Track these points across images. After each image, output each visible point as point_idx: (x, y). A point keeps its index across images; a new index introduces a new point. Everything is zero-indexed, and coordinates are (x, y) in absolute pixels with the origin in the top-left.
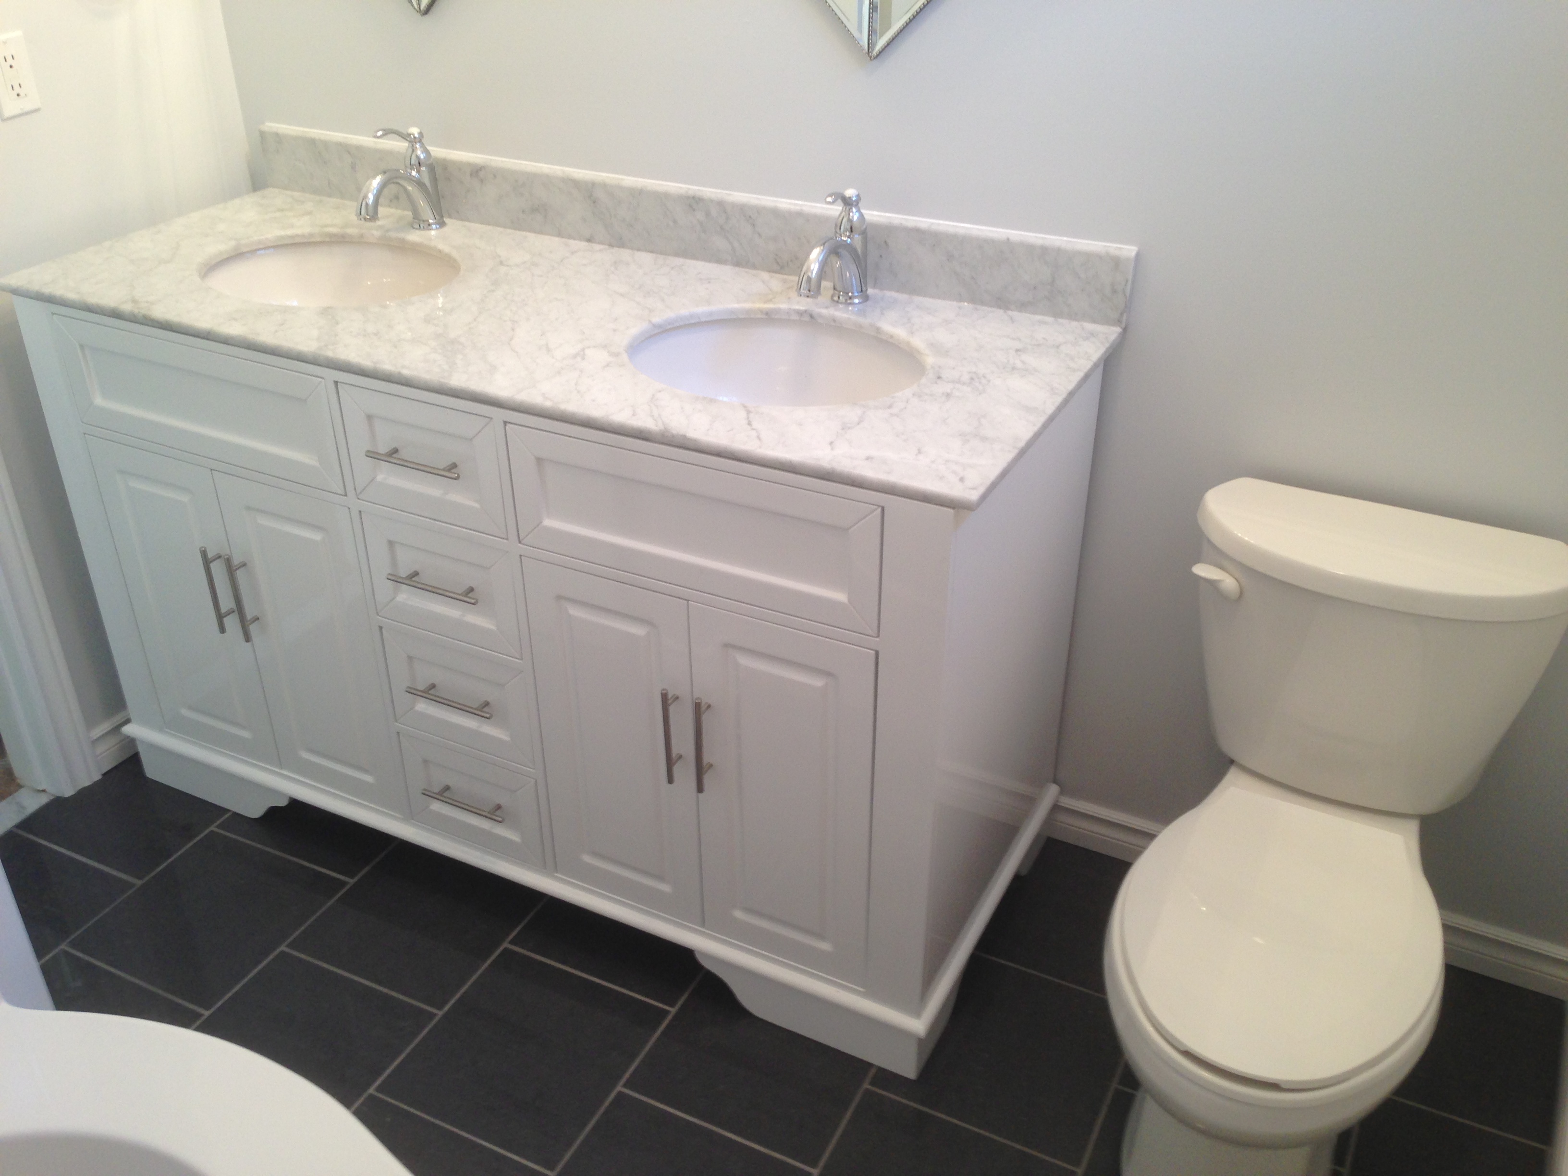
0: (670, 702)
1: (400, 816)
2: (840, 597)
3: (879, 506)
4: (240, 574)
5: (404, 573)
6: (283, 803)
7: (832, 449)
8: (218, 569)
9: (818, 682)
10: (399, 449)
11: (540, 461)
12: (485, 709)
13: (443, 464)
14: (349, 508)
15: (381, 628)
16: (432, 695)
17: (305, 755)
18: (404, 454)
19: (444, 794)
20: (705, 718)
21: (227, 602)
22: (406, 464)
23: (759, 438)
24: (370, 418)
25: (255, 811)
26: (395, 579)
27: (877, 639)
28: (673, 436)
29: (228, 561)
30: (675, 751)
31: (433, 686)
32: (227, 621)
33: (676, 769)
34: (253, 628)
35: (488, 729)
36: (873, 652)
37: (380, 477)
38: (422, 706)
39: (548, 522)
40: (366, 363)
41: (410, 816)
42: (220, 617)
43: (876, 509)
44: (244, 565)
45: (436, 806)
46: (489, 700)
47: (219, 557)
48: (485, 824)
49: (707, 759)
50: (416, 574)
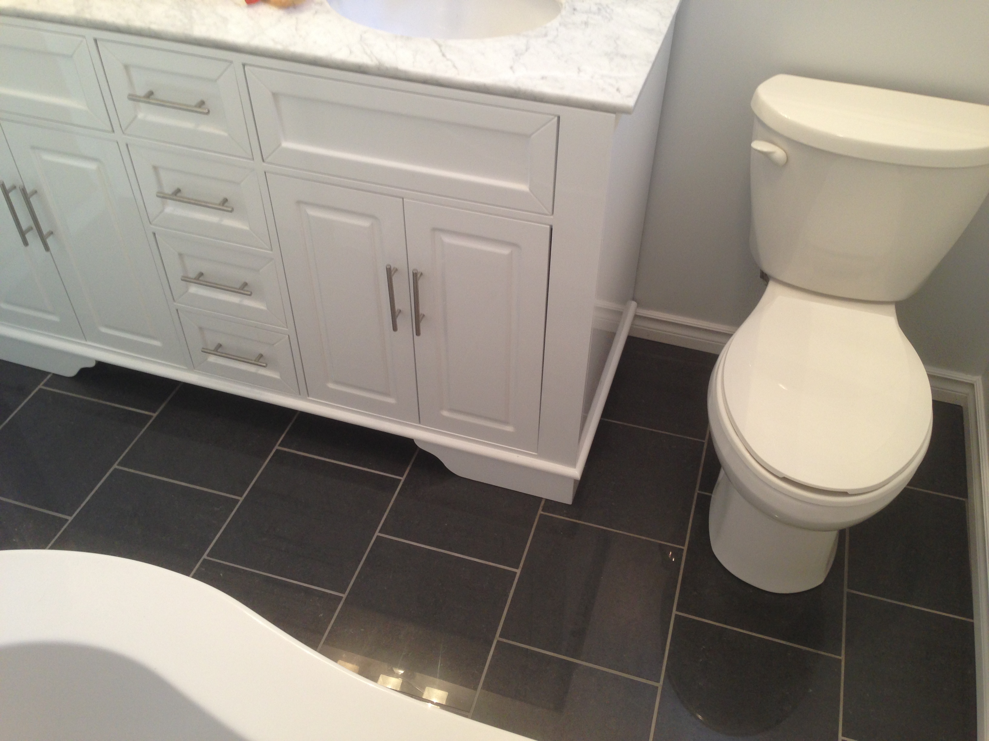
0: (392, 273)
1: (185, 368)
2: (524, 187)
3: (553, 115)
4: (33, 200)
5: (168, 190)
6: (92, 364)
7: (514, 72)
8: (15, 197)
9: (505, 251)
10: (154, 91)
11: (275, 95)
12: (246, 288)
13: (194, 101)
14: (118, 143)
15: (154, 234)
16: (202, 281)
17: (104, 330)
18: (159, 95)
19: (218, 350)
20: (420, 282)
21: (26, 221)
22: (163, 104)
23: (454, 66)
24: (126, 67)
25: (71, 371)
26: (163, 196)
27: (552, 217)
28: (387, 69)
29: (23, 191)
30: (397, 307)
31: (201, 274)
32: (28, 236)
33: (399, 321)
34: (50, 241)
35: (248, 302)
36: (549, 227)
37: (141, 116)
38: (194, 289)
39: (287, 144)
40: (120, 21)
41: (192, 367)
42: (23, 234)
43: (553, 119)
44: (35, 192)
45: (212, 359)
46: (247, 281)
47: (14, 187)
48: (252, 369)
49: (421, 311)
50: (178, 191)
